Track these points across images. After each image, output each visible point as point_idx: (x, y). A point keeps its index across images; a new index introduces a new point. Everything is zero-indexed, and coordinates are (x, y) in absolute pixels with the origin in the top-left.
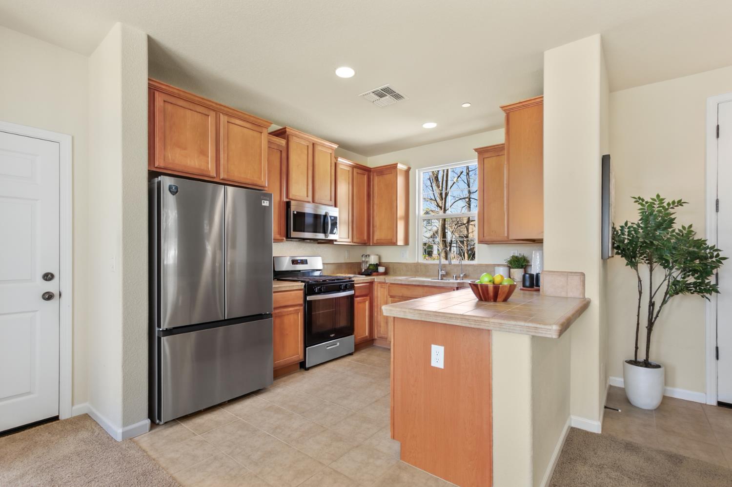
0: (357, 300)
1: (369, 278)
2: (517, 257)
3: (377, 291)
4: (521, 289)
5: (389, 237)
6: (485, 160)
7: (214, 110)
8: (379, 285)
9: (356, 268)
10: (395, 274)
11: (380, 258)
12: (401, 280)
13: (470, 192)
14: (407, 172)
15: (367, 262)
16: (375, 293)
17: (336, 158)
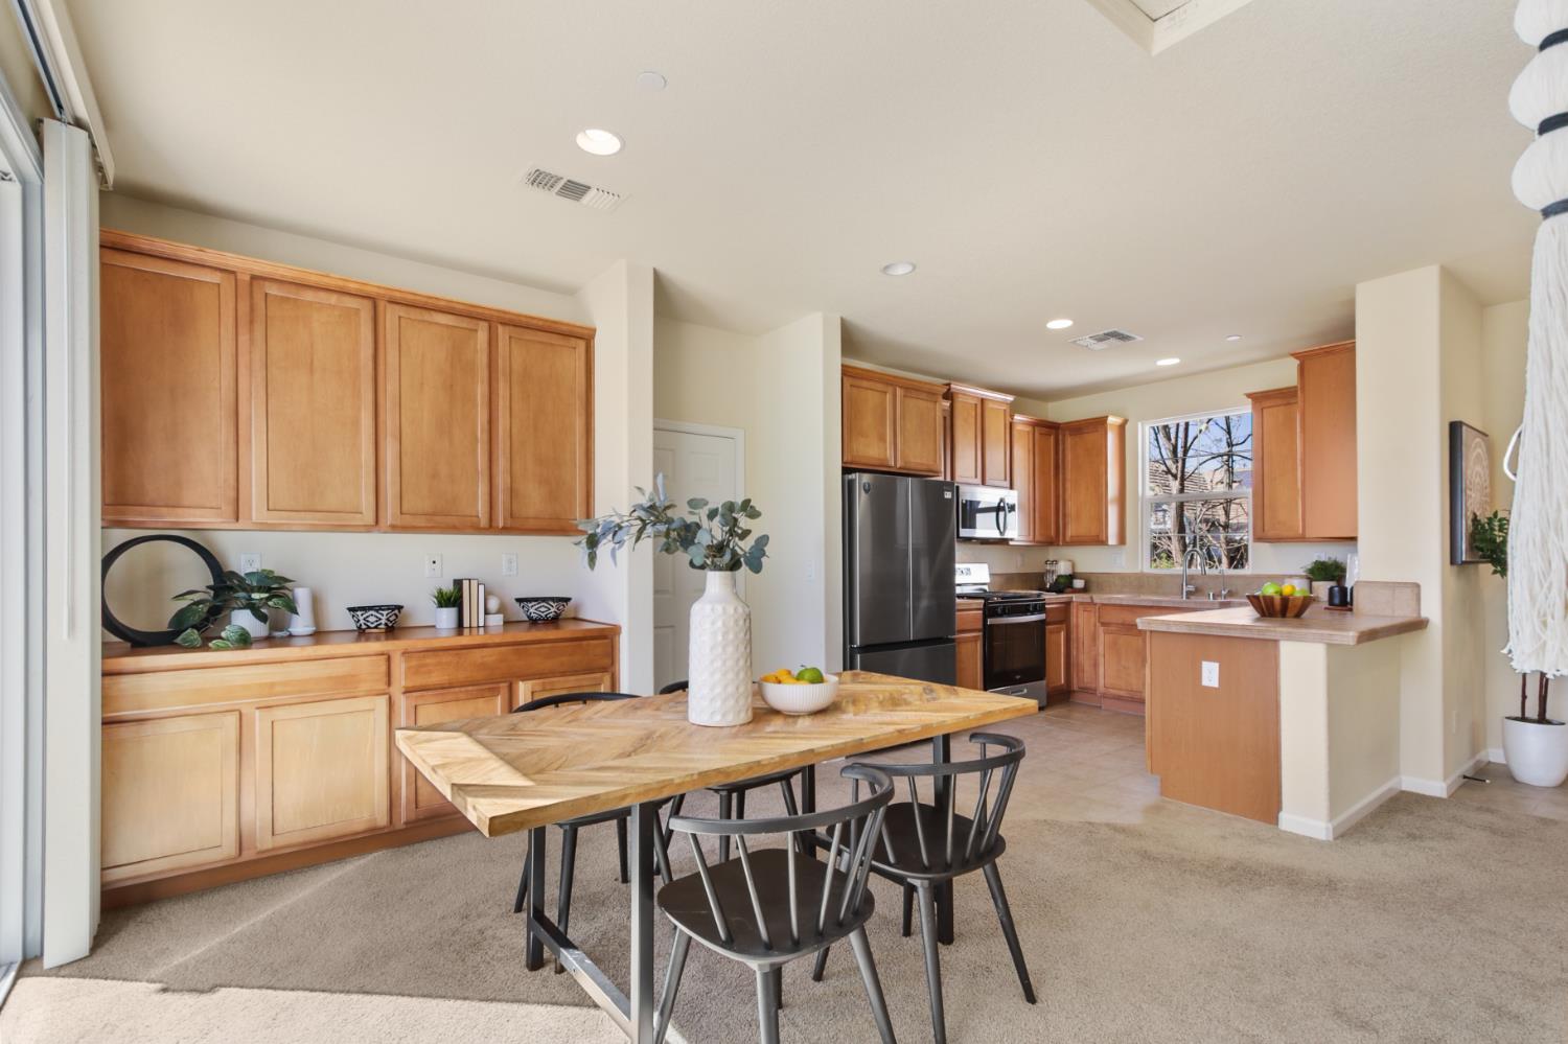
0: (1048, 627)
1: (1064, 597)
2: (1323, 563)
3: (1077, 617)
4: (1326, 608)
5: (1094, 532)
6: (1265, 411)
7: (891, 385)
8: (1081, 608)
9: (1037, 580)
10: (1101, 589)
11: (1073, 566)
12: (1121, 599)
13: (1230, 445)
14: (1122, 428)
15: (1053, 572)
16: (1073, 620)
17: (1012, 416)
